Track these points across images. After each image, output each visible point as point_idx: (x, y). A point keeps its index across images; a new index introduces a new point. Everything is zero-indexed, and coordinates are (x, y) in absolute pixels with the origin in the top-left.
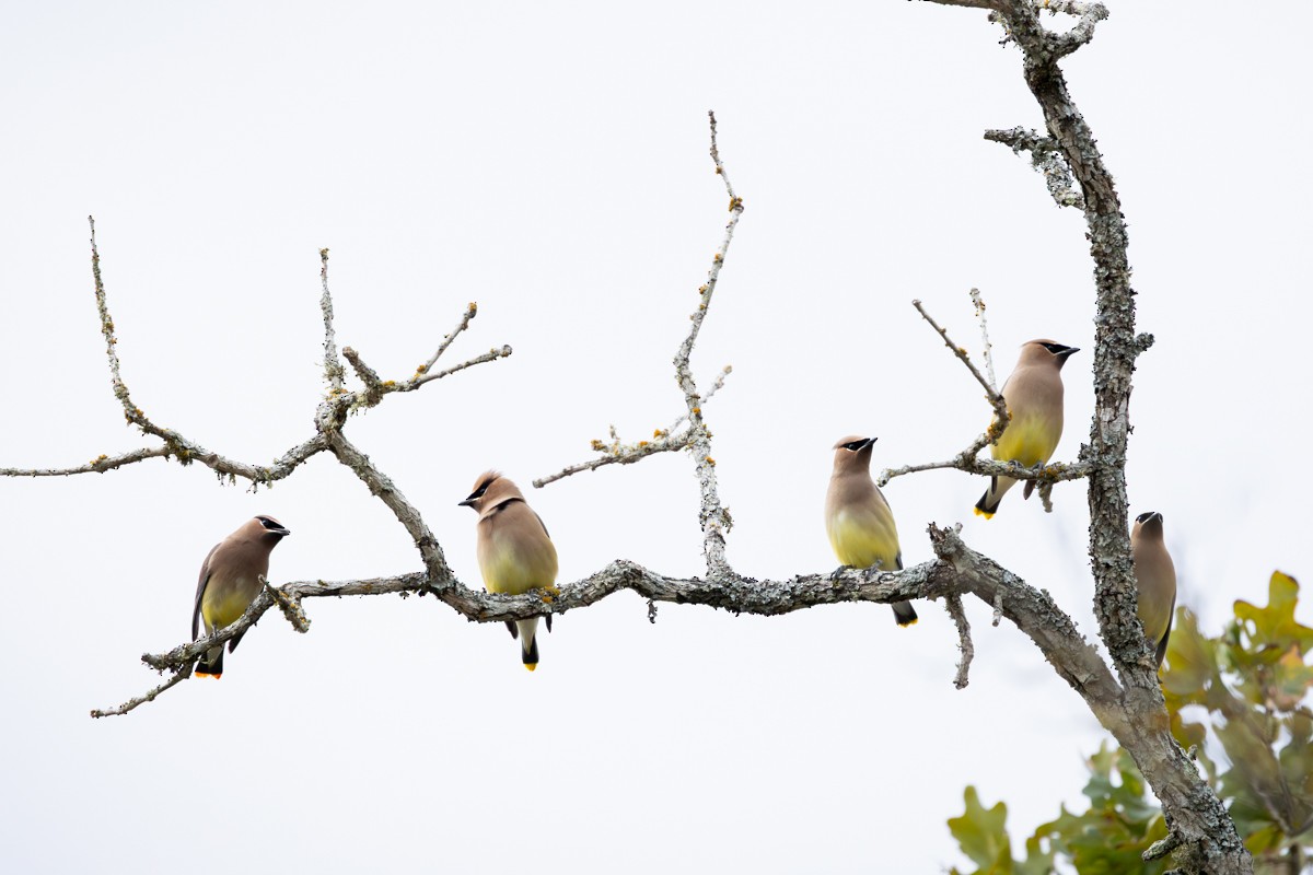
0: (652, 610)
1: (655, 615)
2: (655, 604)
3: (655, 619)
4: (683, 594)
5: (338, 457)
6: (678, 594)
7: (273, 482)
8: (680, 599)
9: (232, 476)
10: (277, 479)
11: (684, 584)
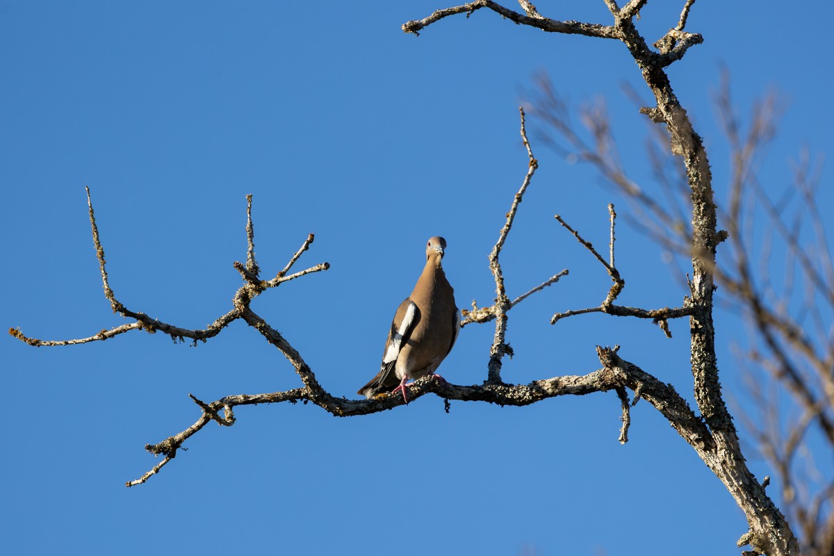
0: (447, 405)
1: (449, 408)
2: (449, 401)
3: (449, 410)
4: (467, 395)
5: (248, 322)
6: (463, 395)
7: (207, 339)
8: (465, 398)
9: (181, 338)
10: (209, 337)
11: (467, 389)
